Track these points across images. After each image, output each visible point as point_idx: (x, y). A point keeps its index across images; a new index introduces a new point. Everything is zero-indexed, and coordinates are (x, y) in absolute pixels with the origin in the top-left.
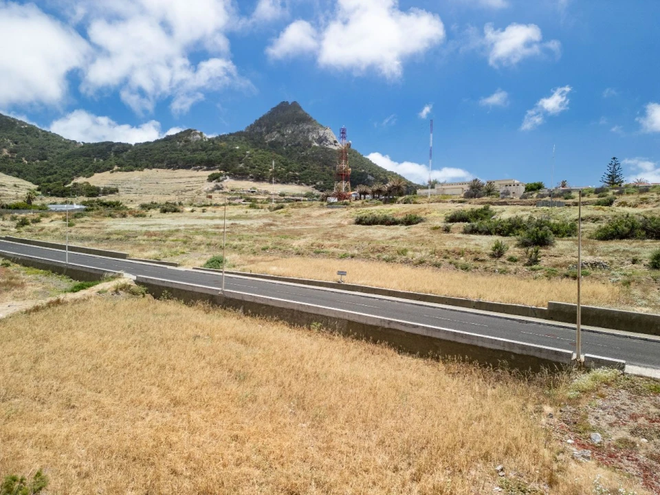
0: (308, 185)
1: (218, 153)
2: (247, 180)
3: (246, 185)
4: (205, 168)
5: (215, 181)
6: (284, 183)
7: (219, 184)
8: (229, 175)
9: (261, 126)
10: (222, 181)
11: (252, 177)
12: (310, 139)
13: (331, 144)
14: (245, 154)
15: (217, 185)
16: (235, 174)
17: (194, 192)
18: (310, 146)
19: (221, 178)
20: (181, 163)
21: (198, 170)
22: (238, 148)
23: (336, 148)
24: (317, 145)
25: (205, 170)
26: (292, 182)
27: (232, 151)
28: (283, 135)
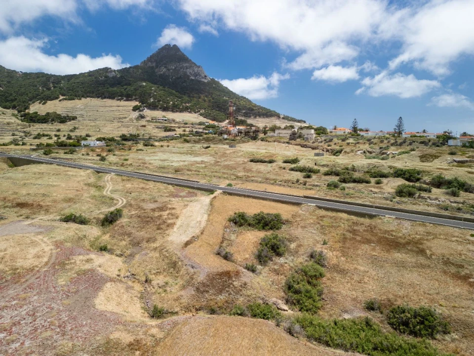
0: (195, 113)
1: (132, 88)
2: (158, 110)
3: (158, 114)
4: (125, 98)
5: (137, 111)
6: (180, 112)
7: (141, 113)
8: (146, 107)
9: (151, 62)
10: (142, 110)
11: (160, 108)
12: (188, 73)
13: (203, 78)
14: (151, 90)
15: (140, 114)
16: (150, 106)
17: (128, 119)
18: (188, 79)
19: (141, 109)
20: (107, 95)
21: (120, 100)
22: (144, 84)
23: (206, 81)
24: (193, 78)
25: (125, 100)
26: (185, 111)
27: (141, 86)
28: (169, 70)
